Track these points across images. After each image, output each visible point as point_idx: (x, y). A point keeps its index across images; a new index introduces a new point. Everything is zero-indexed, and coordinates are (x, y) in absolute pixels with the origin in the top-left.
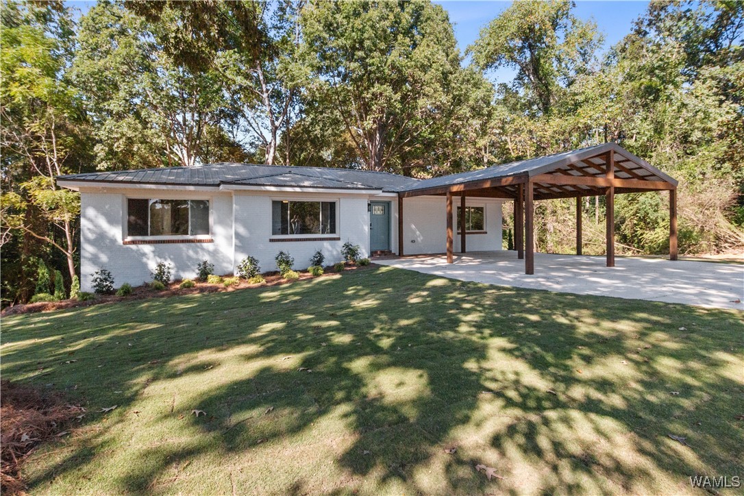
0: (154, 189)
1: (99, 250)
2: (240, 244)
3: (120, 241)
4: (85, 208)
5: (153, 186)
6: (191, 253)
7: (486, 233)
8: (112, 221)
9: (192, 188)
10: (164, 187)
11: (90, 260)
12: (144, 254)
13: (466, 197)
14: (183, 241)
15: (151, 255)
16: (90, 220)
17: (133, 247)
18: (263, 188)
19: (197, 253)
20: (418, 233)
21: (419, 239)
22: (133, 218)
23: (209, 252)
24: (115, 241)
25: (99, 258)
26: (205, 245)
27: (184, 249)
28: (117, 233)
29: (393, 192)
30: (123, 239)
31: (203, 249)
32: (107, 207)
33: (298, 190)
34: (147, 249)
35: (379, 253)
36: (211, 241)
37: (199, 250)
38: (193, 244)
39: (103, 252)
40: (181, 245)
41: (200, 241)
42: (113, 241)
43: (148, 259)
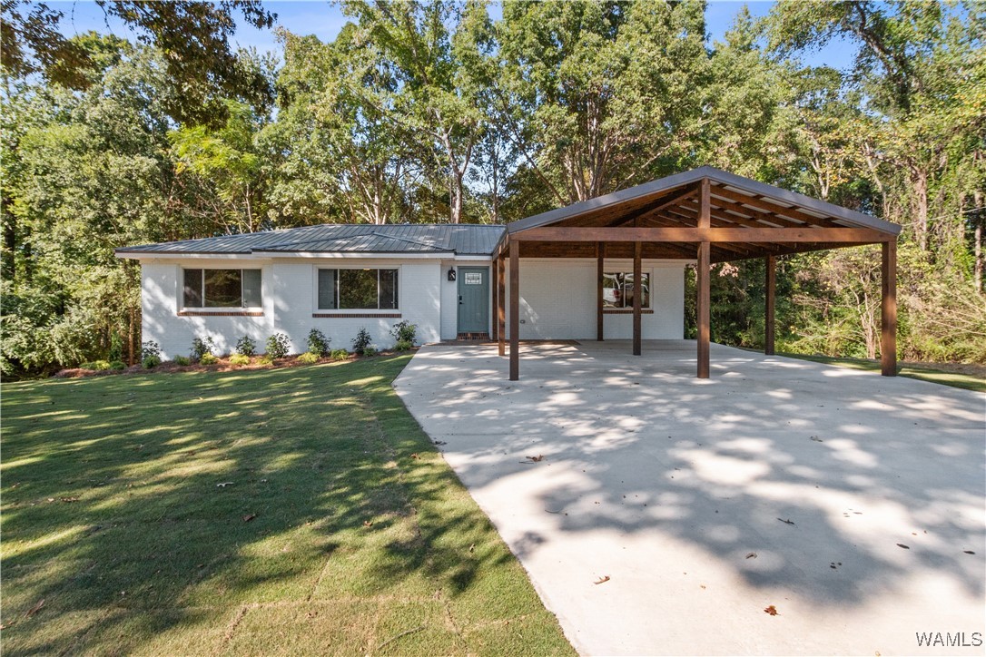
0: (197, 259)
1: (157, 320)
2: (279, 319)
3: (175, 312)
4: (145, 279)
5: (196, 256)
6: (241, 327)
7: (652, 312)
8: (167, 292)
9: (233, 256)
10: (206, 256)
11: (149, 330)
12: (196, 327)
13: (605, 259)
14: (232, 314)
15: (203, 328)
16: (149, 291)
17: (186, 318)
18: (297, 255)
19: (246, 326)
20: (530, 310)
21: (532, 318)
22: (188, 289)
23: (259, 327)
24: (171, 312)
25: (157, 329)
26: (255, 319)
27: (234, 322)
28: (171, 304)
29: (484, 254)
30: (178, 310)
31: (253, 323)
32: (164, 278)
33: (338, 255)
34: (199, 321)
35: (469, 335)
36: (262, 314)
37: (249, 324)
38: (242, 317)
39: (160, 323)
40: (231, 318)
41: (249, 314)
42: (168, 312)
43: (200, 332)
